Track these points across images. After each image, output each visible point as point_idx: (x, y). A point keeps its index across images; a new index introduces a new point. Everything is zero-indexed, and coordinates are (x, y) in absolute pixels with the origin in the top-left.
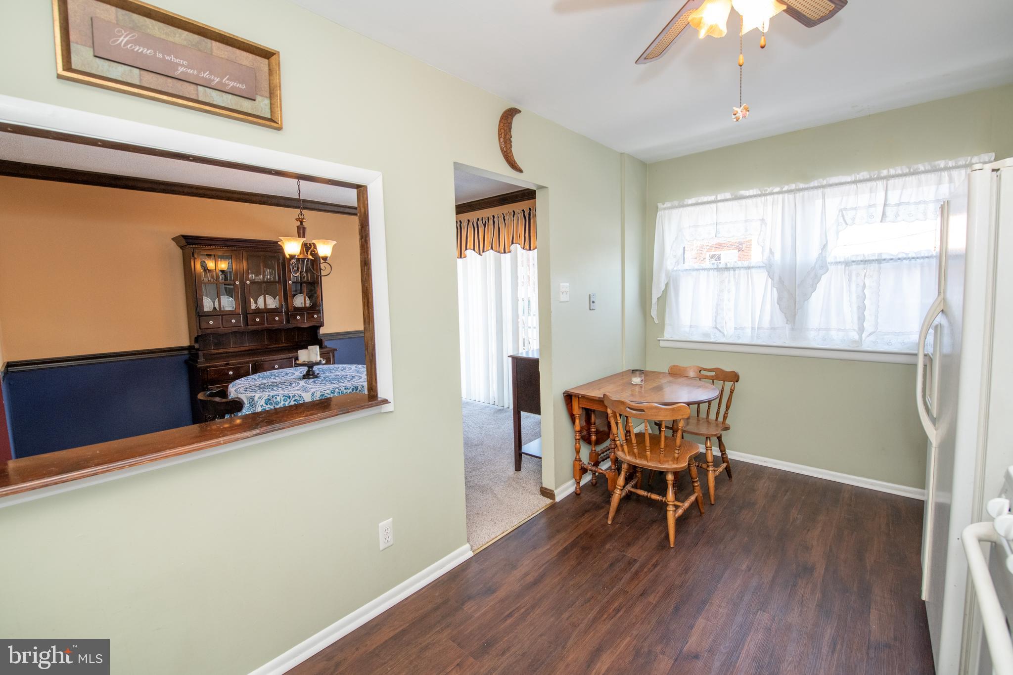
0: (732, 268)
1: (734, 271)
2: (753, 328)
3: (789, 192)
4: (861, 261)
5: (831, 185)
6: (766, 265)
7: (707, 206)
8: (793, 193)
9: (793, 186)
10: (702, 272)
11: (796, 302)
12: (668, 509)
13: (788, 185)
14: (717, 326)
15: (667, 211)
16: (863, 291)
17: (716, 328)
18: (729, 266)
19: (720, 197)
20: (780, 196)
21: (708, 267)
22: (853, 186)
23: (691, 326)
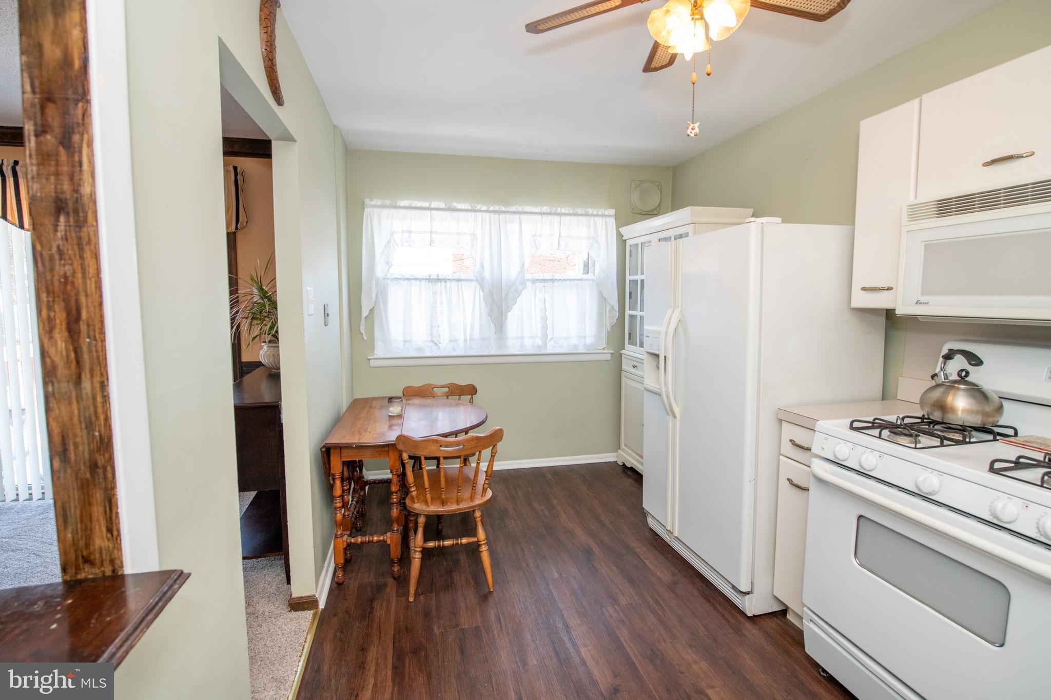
0: (444, 279)
1: (446, 282)
2: (465, 340)
3: (494, 212)
4: (542, 280)
5: (525, 213)
6: (477, 278)
7: (420, 212)
8: (497, 214)
9: (497, 208)
10: (414, 282)
11: (502, 313)
12: (481, 550)
13: (493, 206)
14: (434, 339)
15: (376, 210)
16: (544, 305)
17: (433, 341)
18: (440, 277)
19: (434, 205)
20: (488, 214)
21: (420, 277)
22: (539, 217)
23: (405, 341)
